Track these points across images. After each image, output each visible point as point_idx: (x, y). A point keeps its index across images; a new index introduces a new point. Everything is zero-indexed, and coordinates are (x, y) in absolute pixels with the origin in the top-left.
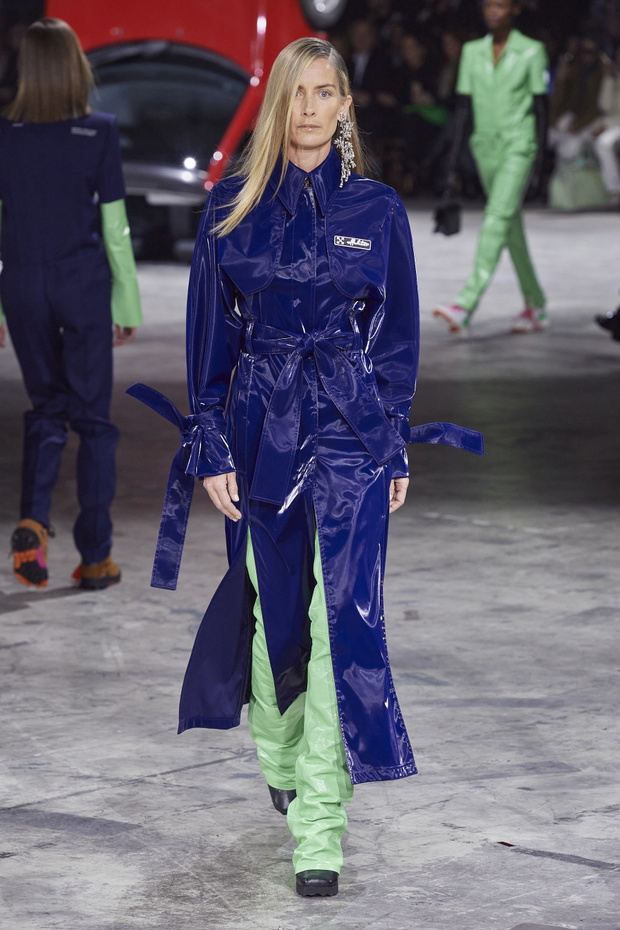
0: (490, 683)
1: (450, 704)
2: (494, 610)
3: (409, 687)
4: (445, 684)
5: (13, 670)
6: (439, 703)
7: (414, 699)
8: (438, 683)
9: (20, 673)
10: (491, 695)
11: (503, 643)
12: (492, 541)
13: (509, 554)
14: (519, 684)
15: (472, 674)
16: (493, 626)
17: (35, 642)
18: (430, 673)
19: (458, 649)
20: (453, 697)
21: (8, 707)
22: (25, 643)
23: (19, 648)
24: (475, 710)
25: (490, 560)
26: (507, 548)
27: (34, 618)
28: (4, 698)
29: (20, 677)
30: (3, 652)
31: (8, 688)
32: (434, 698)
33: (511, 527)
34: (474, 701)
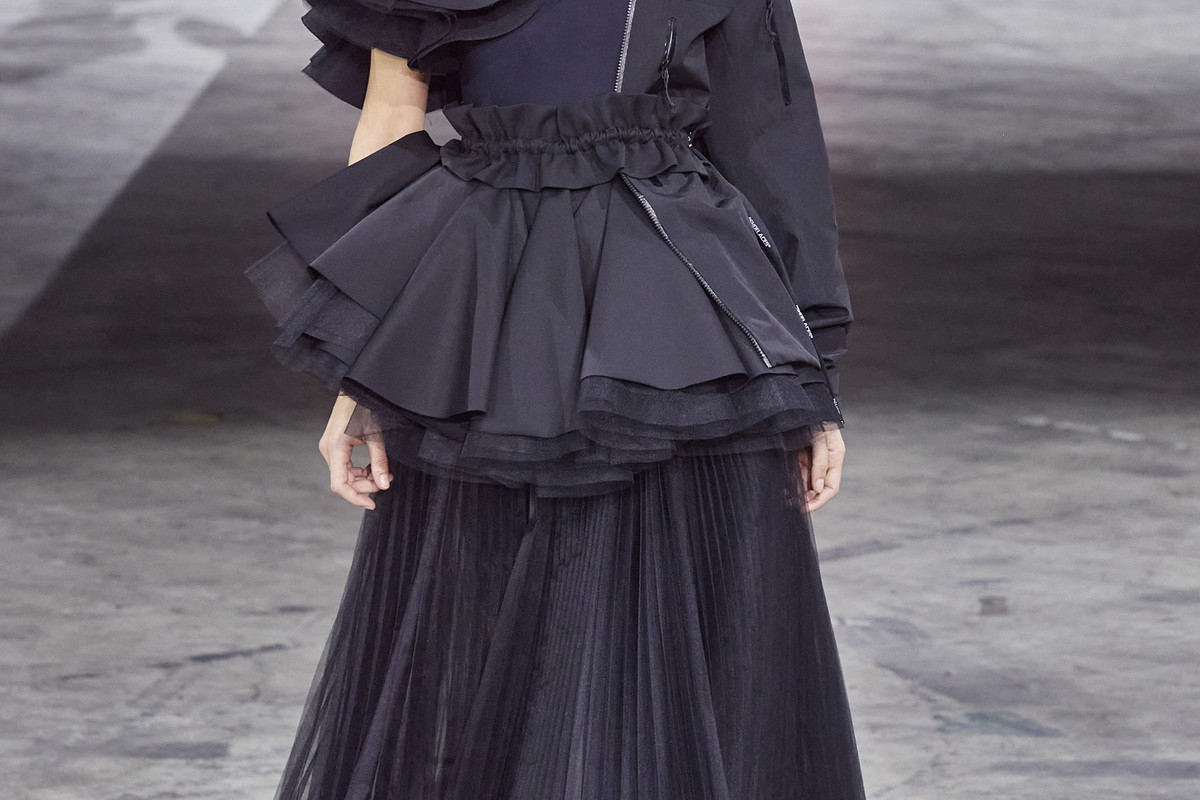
0: (1137, 734)
1: (1061, 771)
2: (1147, 598)
3: (987, 738)
4: (1054, 734)
5: (256, 697)
6: (1043, 767)
7: (995, 760)
8: (1039, 732)
9: (269, 702)
10: (1137, 755)
11: (1162, 660)
12: (1144, 471)
13: (1177, 494)
14: (1190, 736)
15: (1104, 716)
16: (1146, 627)
17: (298, 645)
18: (1024, 712)
19: (1079, 668)
20: (1068, 758)
21: (245, 763)
22: (279, 647)
23: (268, 656)
24: (1107, 781)
25: (1143, 506)
26: (1173, 483)
27: (297, 601)
28: (239, 747)
29: (267, 708)
30: (240, 665)
31: (246, 729)
32: (1031, 760)
33: (1181, 445)
34: (1104, 767)
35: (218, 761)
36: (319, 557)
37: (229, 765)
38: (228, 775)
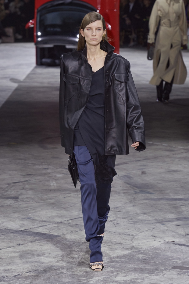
0: (167, 193)
1: (155, 200)
2: (169, 171)
3: (142, 194)
4: (153, 194)
5: (23, 189)
6: (152, 199)
7: (144, 198)
8: (151, 193)
9: (25, 190)
10: (167, 197)
11: (171, 181)
12: (168, 151)
13: (173, 154)
14: (176, 194)
15: (162, 191)
16: (168, 176)
17: (30, 180)
18: (149, 190)
19: (157, 183)
20: (156, 197)
21: (21, 200)
22: (27, 181)
23: (25, 182)
24: (162, 201)
25: (168, 156)
26: (173, 152)
27: (30, 173)
28: (20, 197)
29: (25, 191)
30: (20, 184)
31: (22, 194)
32: (150, 198)
33: (174, 146)
34: (162, 199)
35: (17, 200)
36: (33, 166)
37: (19, 200)
38: (19, 202)
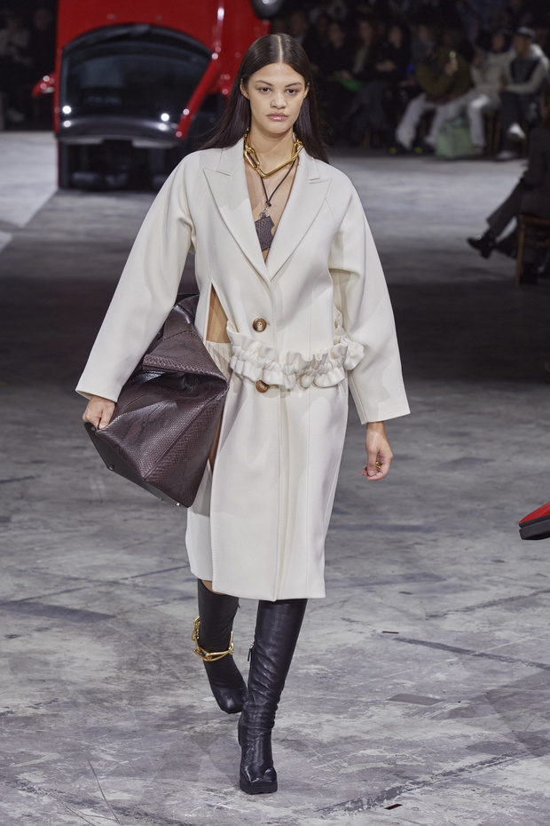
0: (381, 513)
1: (350, 528)
4: (347, 513)
5: (22, 498)
6: (342, 527)
8: (341, 513)
9: (27, 500)
10: (381, 522)
14: (402, 514)
15: (367, 506)
17: (39, 476)
19: (357, 487)
20: (353, 523)
21: (17, 525)
22: (32, 477)
23: (27, 481)
24: (369, 533)
27: (39, 458)
28: (15, 518)
29: (27, 502)
30: (15, 485)
31: (17, 511)
32: (338, 524)
34: (368, 527)
35: (6, 524)
36: (48, 440)
37: (11, 526)
38: (10, 529)
